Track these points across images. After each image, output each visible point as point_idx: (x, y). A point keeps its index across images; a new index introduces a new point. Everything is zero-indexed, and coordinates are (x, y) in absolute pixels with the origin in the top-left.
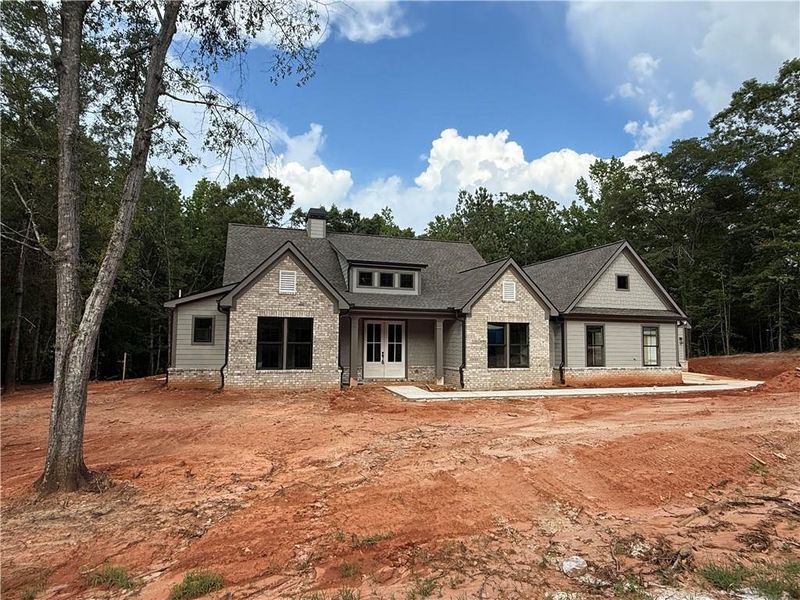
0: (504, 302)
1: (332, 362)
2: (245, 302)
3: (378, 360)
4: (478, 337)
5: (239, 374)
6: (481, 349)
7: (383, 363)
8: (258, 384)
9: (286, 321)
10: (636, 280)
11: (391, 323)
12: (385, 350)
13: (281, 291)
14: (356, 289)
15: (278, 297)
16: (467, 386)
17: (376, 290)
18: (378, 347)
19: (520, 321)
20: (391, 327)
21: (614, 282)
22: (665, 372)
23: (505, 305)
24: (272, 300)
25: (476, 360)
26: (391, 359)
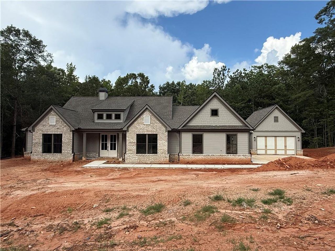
0: (144, 125)
1: (70, 151)
2: (38, 128)
3: (106, 149)
4: (132, 140)
5: (36, 155)
6: (133, 145)
7: (108, 151)
8: (42, 159)
9: (53, 135)
10: (223, 111)
11: (111, 134)
12: (109, 145)
13: (50, 124)
14: (97, 121)
15: (49, 126)
16: (126, 161)
17: (105, 121)
18: (106, 144)
19: (152, 133)
20: (112, 136)
21: (209, 113)
22: (240, 157)
23: (145, 126)
24: (47, 127)
25: (131, 150)
26: (111, 149)
